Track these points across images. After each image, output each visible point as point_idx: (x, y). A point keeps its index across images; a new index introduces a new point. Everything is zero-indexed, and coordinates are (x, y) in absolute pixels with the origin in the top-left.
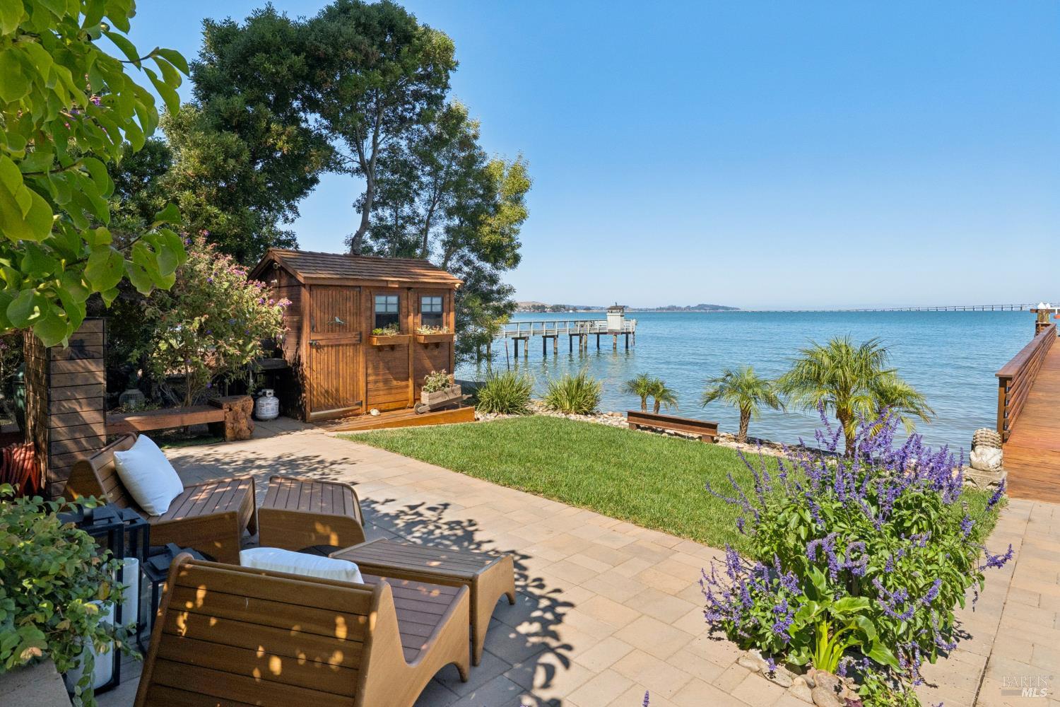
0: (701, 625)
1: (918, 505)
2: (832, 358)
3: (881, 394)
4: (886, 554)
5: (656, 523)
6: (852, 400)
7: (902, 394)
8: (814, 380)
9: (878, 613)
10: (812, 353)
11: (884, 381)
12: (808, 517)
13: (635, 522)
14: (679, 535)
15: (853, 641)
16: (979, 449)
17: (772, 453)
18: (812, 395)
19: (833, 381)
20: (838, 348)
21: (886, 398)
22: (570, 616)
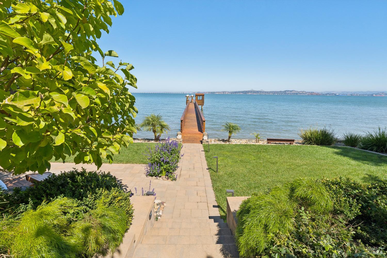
0: (145, 176)
1: (173, 150)
2: (152, 119)
3: (161, 126)
4: (170, 158)
5: (127, 162)
6: (156, 128)
7: (165, 126)
8: (149, 124)
9: (170, 166)
10: (147, 118)
11: (162, 123)
12: (160, 155)
13: (123, 163)
14: (133, 163)
15: (167, 170)
16: (178, 135)
17: (139, 141)
18: (148, 127)
19: (152, 124)
20: (153, 117)
21: (162, 127)
22: (122, 181)
